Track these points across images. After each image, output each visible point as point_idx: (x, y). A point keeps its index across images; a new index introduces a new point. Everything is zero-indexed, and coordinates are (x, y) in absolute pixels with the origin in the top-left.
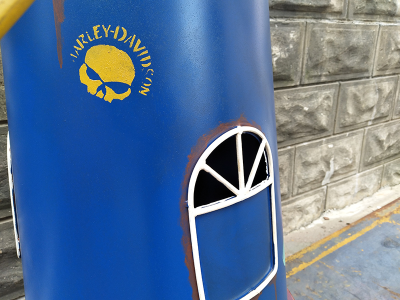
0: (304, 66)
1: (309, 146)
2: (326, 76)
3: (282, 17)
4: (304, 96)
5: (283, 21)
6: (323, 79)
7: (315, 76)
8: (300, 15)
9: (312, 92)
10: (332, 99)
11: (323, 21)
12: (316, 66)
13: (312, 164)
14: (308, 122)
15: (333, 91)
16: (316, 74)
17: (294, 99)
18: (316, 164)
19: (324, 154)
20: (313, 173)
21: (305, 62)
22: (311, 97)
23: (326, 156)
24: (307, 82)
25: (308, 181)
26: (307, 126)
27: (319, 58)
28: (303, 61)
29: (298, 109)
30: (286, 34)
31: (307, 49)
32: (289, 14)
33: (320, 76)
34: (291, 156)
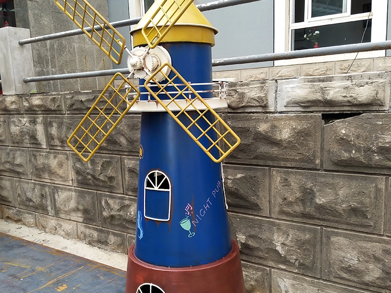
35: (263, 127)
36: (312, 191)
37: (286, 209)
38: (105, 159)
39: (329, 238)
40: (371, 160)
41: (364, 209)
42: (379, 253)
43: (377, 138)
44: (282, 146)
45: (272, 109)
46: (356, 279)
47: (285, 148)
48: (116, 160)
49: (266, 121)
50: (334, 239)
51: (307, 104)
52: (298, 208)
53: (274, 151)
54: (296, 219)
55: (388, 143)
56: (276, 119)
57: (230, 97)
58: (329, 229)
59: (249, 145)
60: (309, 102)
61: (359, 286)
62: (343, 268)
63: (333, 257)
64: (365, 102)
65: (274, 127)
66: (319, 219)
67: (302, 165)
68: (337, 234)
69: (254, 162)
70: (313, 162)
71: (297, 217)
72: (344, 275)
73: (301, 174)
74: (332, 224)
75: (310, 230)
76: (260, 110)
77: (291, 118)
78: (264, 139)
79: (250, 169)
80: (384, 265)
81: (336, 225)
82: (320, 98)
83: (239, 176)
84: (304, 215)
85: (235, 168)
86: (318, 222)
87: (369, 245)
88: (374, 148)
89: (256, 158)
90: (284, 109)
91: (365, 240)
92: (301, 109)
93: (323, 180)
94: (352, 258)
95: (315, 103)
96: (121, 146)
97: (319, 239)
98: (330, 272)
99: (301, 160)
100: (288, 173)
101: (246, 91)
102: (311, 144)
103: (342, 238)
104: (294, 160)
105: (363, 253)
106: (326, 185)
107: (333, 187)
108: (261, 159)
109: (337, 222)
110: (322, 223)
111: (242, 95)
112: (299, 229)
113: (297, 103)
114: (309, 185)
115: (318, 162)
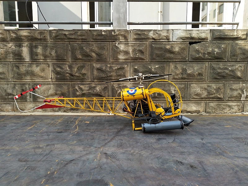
0: (229, 55)
1: (233, 83)
2: (239, 59)
3: (219, 41)
4: (229, 65)
5: (219, 42)
6: (238, 60)
7: (234, 59)
8: (227, 40)
9: (233, 64)
10: (243, 67)
11: (237, 42)
12: (234, 56)
13: (235, 90)
14: (231, 74)
15: (243, 65)
16: (235, 58)
17: (225, 65)
18: (237, 90)
19: (240, 87)
20: (235, 93)
21: (229, 54)
22: (233, 66)
23: (241, 88)
24: (231, 60)
25: (233, 96)
26: (231, 75)
27: (235, 53)
28: (228, 54)
29: (227, 69)
30: (221, 46)
31: (230, 50)
32: (222, 40)
33: (237, 59)
34: (224, 85)
35: (168, 47)
36: (186, 69)
37: (176, 77)
38: (80, 65)
39: (190, 85)
40: (205, 57)
41: (202, 73)
42: (206, 87)
43: (207, 49)
44: (175, 54)
45: (171, 40)
46: (199, 97)
47: (176, 54)
48: (87, 65)
49: (169, 45)
50: (192, 85)
51: (185, 38)
52: (180, 76)
53: (172, 55)
54: (179, 80)
55: (210, 51)
56: (172, 44)
57: (154, 35)
58: (190, 82)
59: (162, 54)
60: (186, 37)
61: (199, 100)
62: (195, 94)
63: (192, 92)
64: (204, 38)
65: (172, 47)
66: (187, 79)
67: (182, 60)
68: (193, 83)
69: (163, 60)
70: (186, 59)
71: (179, 79)
72: (195, 97)
73: (181, 64)
74: (191, 80)
75: (183, 84)
76: (166, 40)
77: (178, 44)
78: (169, 51)
79: (161, 64)
80: (208, 90)
81: (192, 80)
82: (189, 37)
83: (157, 66)
84: (182, 78)
85: (155, 64)
86: (186, 80)
87: (203, 85)
88: (206, 53)
89: (164, 59)
90: (176, 40)
91: (202, 84)
92: (182, 40)
93: (189, 65)
94: (198, 90)
95: (187, 38)
96: (92, 57)
97: (186, 86)
98: (190, 97)
99: (182, 59)
100: (176, 64)
101: (161, 33)
102: (185, 53)
103: (194, 84)
104: (179, 59)
105: (201, 88)
106: (190, 66)
107: (192, 67)
108: (166, 59)
109: (193, 79)
110: (188, 80)
111: (160, 35)
112: (180, 84)
113: (181, 38)
114: (185, 67)
115: (187, 59)
